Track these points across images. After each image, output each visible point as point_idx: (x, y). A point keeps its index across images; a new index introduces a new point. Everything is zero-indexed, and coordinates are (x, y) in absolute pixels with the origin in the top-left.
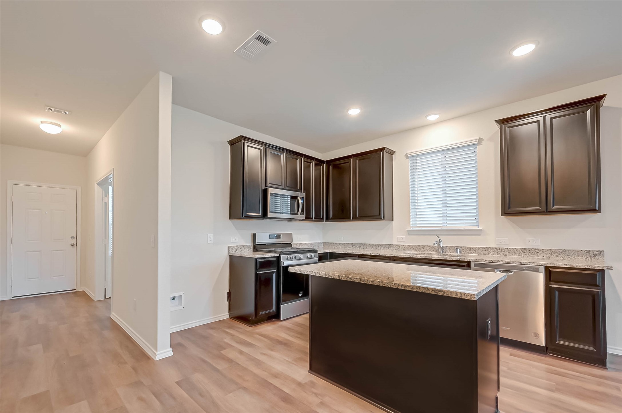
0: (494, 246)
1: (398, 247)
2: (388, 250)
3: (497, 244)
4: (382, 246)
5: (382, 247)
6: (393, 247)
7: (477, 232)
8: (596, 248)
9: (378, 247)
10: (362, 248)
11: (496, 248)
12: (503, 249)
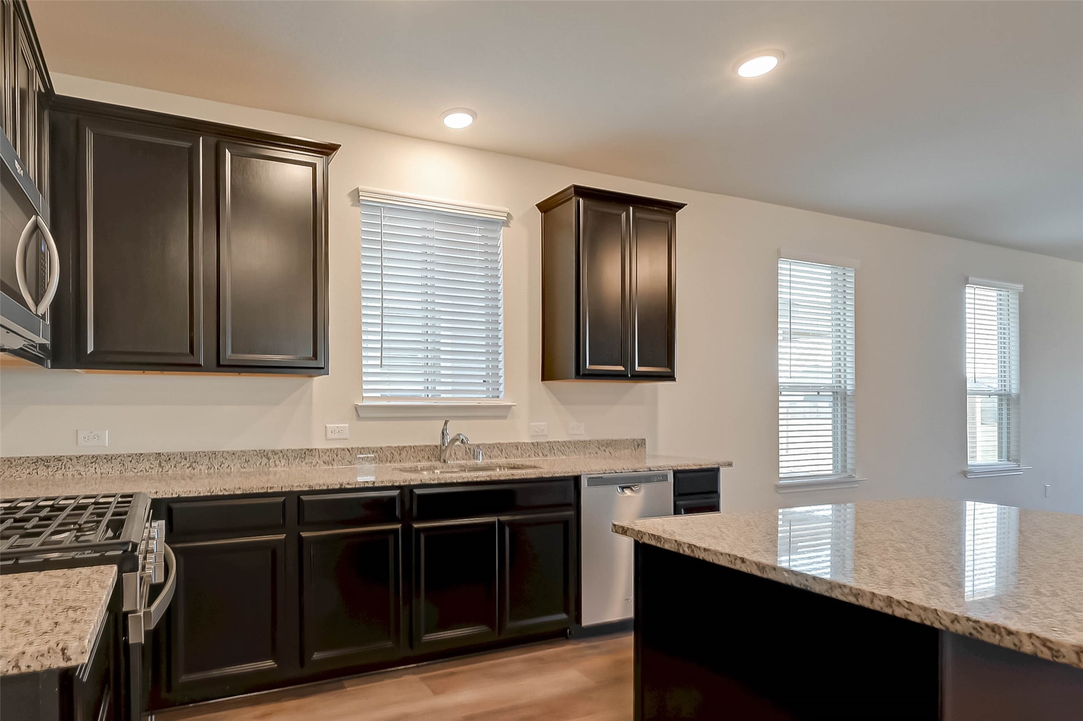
0: (527, 440)
1: (333, 456)
2: (299, 468)
3: (532, 436)
4: (281, 455)
5: (279, 458)
6: (317, 456)
7: (501, 412)
8: (637, 436)
9: (265, 460)
10: (203, 468)
11: (533, 443)
12: (542, 443)
